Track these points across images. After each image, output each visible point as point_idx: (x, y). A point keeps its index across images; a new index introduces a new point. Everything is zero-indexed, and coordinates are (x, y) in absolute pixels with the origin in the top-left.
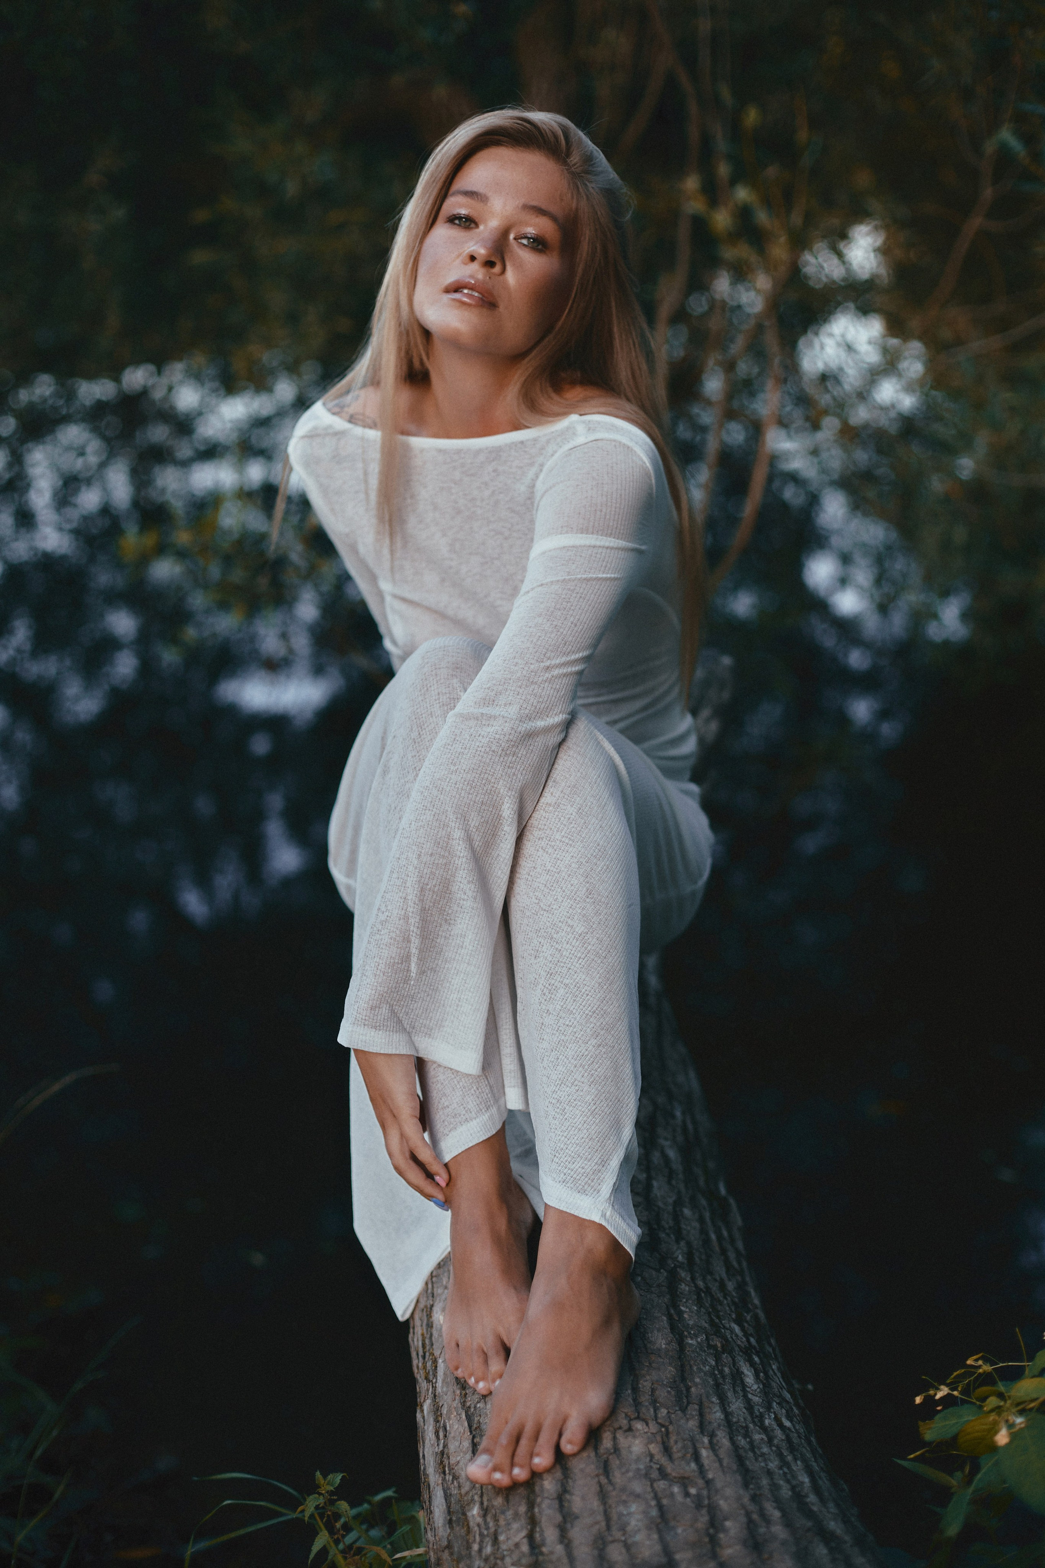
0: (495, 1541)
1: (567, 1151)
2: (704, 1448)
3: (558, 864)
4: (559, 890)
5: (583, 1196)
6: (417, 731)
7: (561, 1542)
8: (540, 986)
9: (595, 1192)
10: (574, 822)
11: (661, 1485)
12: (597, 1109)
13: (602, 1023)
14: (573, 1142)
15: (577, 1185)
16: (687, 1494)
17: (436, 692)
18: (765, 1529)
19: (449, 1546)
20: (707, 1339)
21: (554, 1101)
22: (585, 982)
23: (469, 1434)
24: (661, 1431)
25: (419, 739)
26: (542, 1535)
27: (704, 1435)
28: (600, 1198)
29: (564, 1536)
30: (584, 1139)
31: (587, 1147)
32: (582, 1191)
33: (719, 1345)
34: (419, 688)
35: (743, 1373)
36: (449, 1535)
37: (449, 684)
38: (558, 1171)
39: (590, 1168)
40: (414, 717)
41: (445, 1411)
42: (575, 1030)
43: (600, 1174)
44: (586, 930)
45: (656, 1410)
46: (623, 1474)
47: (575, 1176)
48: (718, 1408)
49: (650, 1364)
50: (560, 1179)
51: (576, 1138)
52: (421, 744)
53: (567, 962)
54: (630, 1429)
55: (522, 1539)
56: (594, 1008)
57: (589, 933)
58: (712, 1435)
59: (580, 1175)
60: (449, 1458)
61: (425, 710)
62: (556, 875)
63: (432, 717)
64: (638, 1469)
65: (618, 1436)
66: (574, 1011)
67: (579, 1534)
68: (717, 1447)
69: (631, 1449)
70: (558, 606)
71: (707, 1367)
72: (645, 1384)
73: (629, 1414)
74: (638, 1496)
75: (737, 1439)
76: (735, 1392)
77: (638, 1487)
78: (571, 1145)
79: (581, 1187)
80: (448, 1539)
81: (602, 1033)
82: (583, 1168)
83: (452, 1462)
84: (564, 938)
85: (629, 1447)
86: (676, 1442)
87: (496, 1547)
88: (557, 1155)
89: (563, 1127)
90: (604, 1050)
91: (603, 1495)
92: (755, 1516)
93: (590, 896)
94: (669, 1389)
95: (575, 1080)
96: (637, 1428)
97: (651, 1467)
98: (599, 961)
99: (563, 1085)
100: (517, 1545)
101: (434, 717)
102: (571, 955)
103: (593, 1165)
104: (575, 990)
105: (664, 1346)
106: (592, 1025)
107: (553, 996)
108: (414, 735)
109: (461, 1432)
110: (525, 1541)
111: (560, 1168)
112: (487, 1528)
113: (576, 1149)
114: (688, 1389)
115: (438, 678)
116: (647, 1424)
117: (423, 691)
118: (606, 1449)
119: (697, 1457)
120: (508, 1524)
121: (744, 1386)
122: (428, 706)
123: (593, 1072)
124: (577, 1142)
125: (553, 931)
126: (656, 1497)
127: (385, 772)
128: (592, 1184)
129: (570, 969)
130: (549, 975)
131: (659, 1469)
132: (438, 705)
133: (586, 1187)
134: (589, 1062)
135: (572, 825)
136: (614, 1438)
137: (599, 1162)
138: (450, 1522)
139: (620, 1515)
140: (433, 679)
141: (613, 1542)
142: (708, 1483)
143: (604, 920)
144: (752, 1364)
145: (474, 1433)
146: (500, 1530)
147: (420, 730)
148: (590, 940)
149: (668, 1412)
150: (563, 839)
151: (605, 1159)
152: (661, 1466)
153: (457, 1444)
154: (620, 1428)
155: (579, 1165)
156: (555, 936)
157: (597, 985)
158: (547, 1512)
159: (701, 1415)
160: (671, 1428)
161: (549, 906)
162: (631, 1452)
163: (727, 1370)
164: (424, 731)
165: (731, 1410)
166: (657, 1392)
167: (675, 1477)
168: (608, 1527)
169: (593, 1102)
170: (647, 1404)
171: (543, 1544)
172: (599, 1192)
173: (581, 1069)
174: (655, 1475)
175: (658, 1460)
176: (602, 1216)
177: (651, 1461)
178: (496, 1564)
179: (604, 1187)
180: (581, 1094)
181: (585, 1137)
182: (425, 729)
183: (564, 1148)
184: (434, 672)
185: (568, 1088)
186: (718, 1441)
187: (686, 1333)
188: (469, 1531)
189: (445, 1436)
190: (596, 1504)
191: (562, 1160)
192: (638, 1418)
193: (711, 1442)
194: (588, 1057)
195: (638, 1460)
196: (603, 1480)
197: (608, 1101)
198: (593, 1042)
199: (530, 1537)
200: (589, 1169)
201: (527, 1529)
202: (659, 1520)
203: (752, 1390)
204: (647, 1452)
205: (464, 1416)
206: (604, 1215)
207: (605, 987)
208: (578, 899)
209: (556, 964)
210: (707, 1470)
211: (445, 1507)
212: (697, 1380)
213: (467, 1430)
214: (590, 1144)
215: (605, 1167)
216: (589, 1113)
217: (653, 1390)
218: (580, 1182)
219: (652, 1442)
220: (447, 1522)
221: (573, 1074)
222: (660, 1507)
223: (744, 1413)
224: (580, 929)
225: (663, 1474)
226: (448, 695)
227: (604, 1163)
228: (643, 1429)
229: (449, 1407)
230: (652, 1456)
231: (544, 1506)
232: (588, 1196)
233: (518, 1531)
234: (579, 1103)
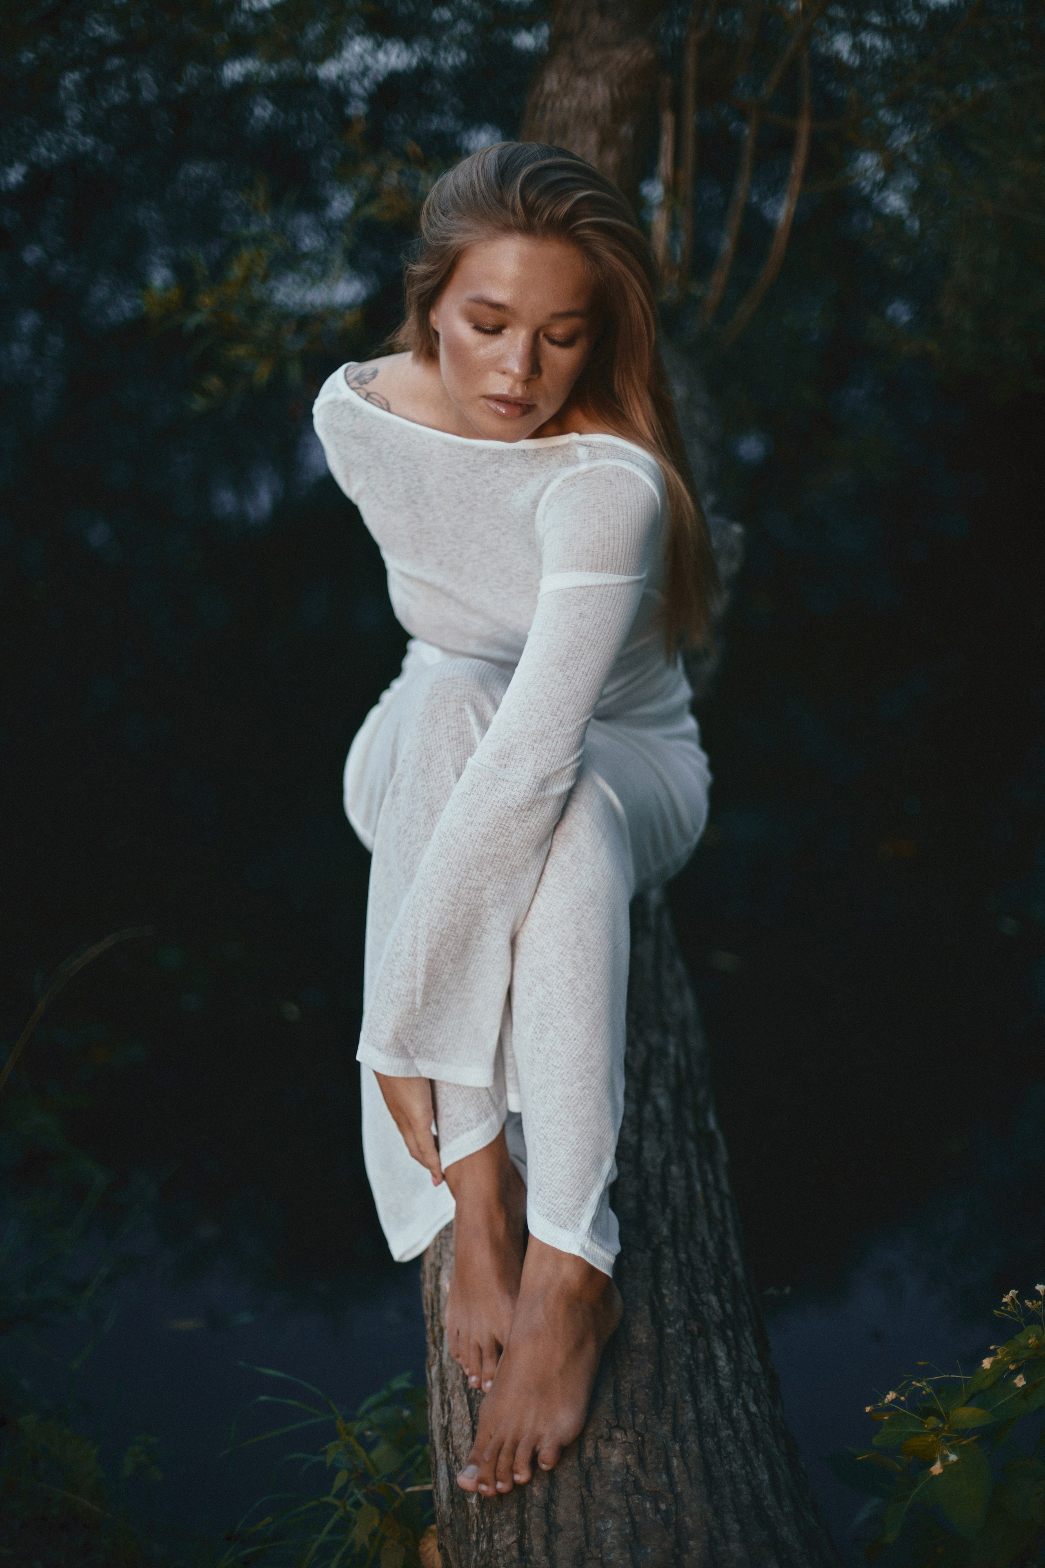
0: (490, 1540)
1: (551, 1186)
2: (675, 1457)
3: (551, 909)
4: (551, 935)
5: (564, 1231)
6: (426, 761)
7: (546, 1555)
8: (532, 1024)
9: (576, 1226)
10: (567, 869)
11: (636, 1499)
12: (580, 1148)
13: (587, 1067)
14: (557, 1178)
15: (559, 1219)
16: (657, 1510)
17: (446, 726)
18: (724, 1547)
19: (451, 1525)
20: (685, 1325)
21: (541, 1137)
22: (573, 1027)
23: (470, 1419)
24: (638, 1441)
25: (428, 771)
26: (530, 1543)
27: (676, 1442)
28: (579, 1233)
29: (548, 1548)
30: (566, 1177)
31: (570, 1184)
32: (563, 1226)
33: (695, 1329)
34: (428, 719)
35: (716, 1356)
36: (451, 1514)
37: (458, 718)
38: (542, 1204)
39: (572, 1203)
40: (423, 748)
41: (449, 1387)
42: (562, 1072)
43: (580, 1209)
44: (576, 976)
45: (634, 1415)
46: (602, 1487)
47: (557, 1211)
48: (690, 1406)
49: (631, 1362)
50: (544, 1213)
51: (560, 1175)
52: (429, 774)
53: (557, 1005)
54: (610, 1439)
55: (513, 1543)
56: (581, 1052)
57: (578, 979)
58: (683, 1441)
59: (562, 1211)
60: (452, 1437)
61: (435, 742)
62: (549, 919)
63: (441, 749)
64: (616, 1482)
65: (599, 1444)
66: (562, 1053)
67: (561, 1547)
68: (687, 1455)
69: (611, 1460)
70: (570, 655)
71: (683, 1359)
72: (626, 1385)
73: (610, 1421)
74: (614, 1511)
75: (706, 1441)
76: (707, 1382)
77: (614, 1501)
78: (555, 1181)
79: (563, 1221)
80: (450, 1517)
81: (587, 1075)
82: (565, 1204)
83: (455, 1444)
84: (555, 982)
85: (609, 1457)
86: (651, 1452)
87: (491, 1544)
88: (542, 1189)
89: (548, 1163)
90: (588, 1092)
91: (584, 1509)
92: (716, 1533)
93: (580, 943)
94: (647, 1391)
95: (561, 1120)
96: (616, 1437)
97: (627, 1480)
98: (586, 1007)
99: (549, 1123)
100: (508, 1548)
101: (443, 750)
102: (560, 1000)
103: (574, 1201)
104: (563, 1033)
105: (644, 1341)
106: (578, 1069)
107: (543, 1036)
108: (424, 765)
109: (462, 1415)
110: (515, 1545)
111: (544, 1202)
112: (484, 1523)
113: (560, 1186)
114: (664, 1387)
115: (448, 711)
116: (626, 1434)
117: (432, 722)
118: (589, 1458)
119: (668, 1468)
120: (501, 1525)
121: (716, 1370)
122: (438, 739)
123: (577, 1113)
124: (561, 1179)
125: (545, 973)
126: (630, 1514)
127: (395, 793)
128: (573, 1219)
129: (559, 1012)
130: (540, 1015)
131: (634, 1481)
132: (447, 739)
133: (567, 1221)
134: (574, 1103)
135: (565, 873)
136: (596, 1448)
137: (580, 1197)
138: (452, 1502)
139: (598, 1530)
140: (442, 712)
141: (591, 1559)
142: (677, 1496)
143: (592, 966)
144: (725, 1340)
145: (474, 1419)
146: (494, 1528)
147: (429, 762)
148: (579, 986)
149: (645, 1417)
150: (557, 886)
151: (585, 1195)
152: (636, 1477)
153: (460, 1426)
154: (601, 1437)
155: (562, 1200)
156: (546, 978)
157: (584, 1030)
158: (535, 1518)
159: (675, 1416)
160: (647, 1436)
161: (542, 948)
162: (610, 1463)
163: (701, 1356)
164: (433, 763)
165: (702, 1405)
166: (636, 1395)
167: (648, 1491)
168: (588, 1545)
169: (576, 1142)
170: (627, 1408)
171: (531, 1553)
172: (578, 1225)
173: (566, 1110)
174: (630, 1488)
175: (633, 1472)
176: (581, 1249)
177: (627, 1472)
178: (490, 1562)
179: (583, 1222)
180: (566, 1133)
181: (568, 1174)
182: (434, 761)
183: (549, 1183)
184: (443, 705)
185: (554, 1127)
186: (688, 1447)
187: (665, 1322)
188: (468, 1517)
189: (449, 1412)
190: (577, 1517)
191: (546, 1194)
192: (618, 1426)
193: (682, 1449)
194: (574, 1098)
195: (616, 1472)
196: (585, 1493)
197: (590, 1140)
198: (579, 1084)
199: (520, 1542)
200: (570, 1205)
201: (518, 1534)
202: (632, 1539)
203: (724, 1375)
204: (625, 1463)
205: (466, 1400)
206: (583, 1249)
207: (591, 1032)
208: (569, 945)
209: (547, 1006)
210: (677, 1483)
211: (448, 1485)
212: (673, 1377)
213: (468, 1414)
214: (572, 1181)
215: (585, 1202)
216: (572, 1152)
217: (633, 1392)
218: (562, 1217)
219: (629, 1453)
220: (449, 1501)
221: (559, 1114)
222: (633, 1523)
223: (714, 1407)
224: (570, 975)
225: (638, 1488)
226: (457, 729)
227: (584, 1198)
228: (622, 1439)
229: (453, 1385)
230: (628, 1467)
231: (532, 1513)
232: (569, 1231)
233: (510, 1534)
234: (564, 1142)
